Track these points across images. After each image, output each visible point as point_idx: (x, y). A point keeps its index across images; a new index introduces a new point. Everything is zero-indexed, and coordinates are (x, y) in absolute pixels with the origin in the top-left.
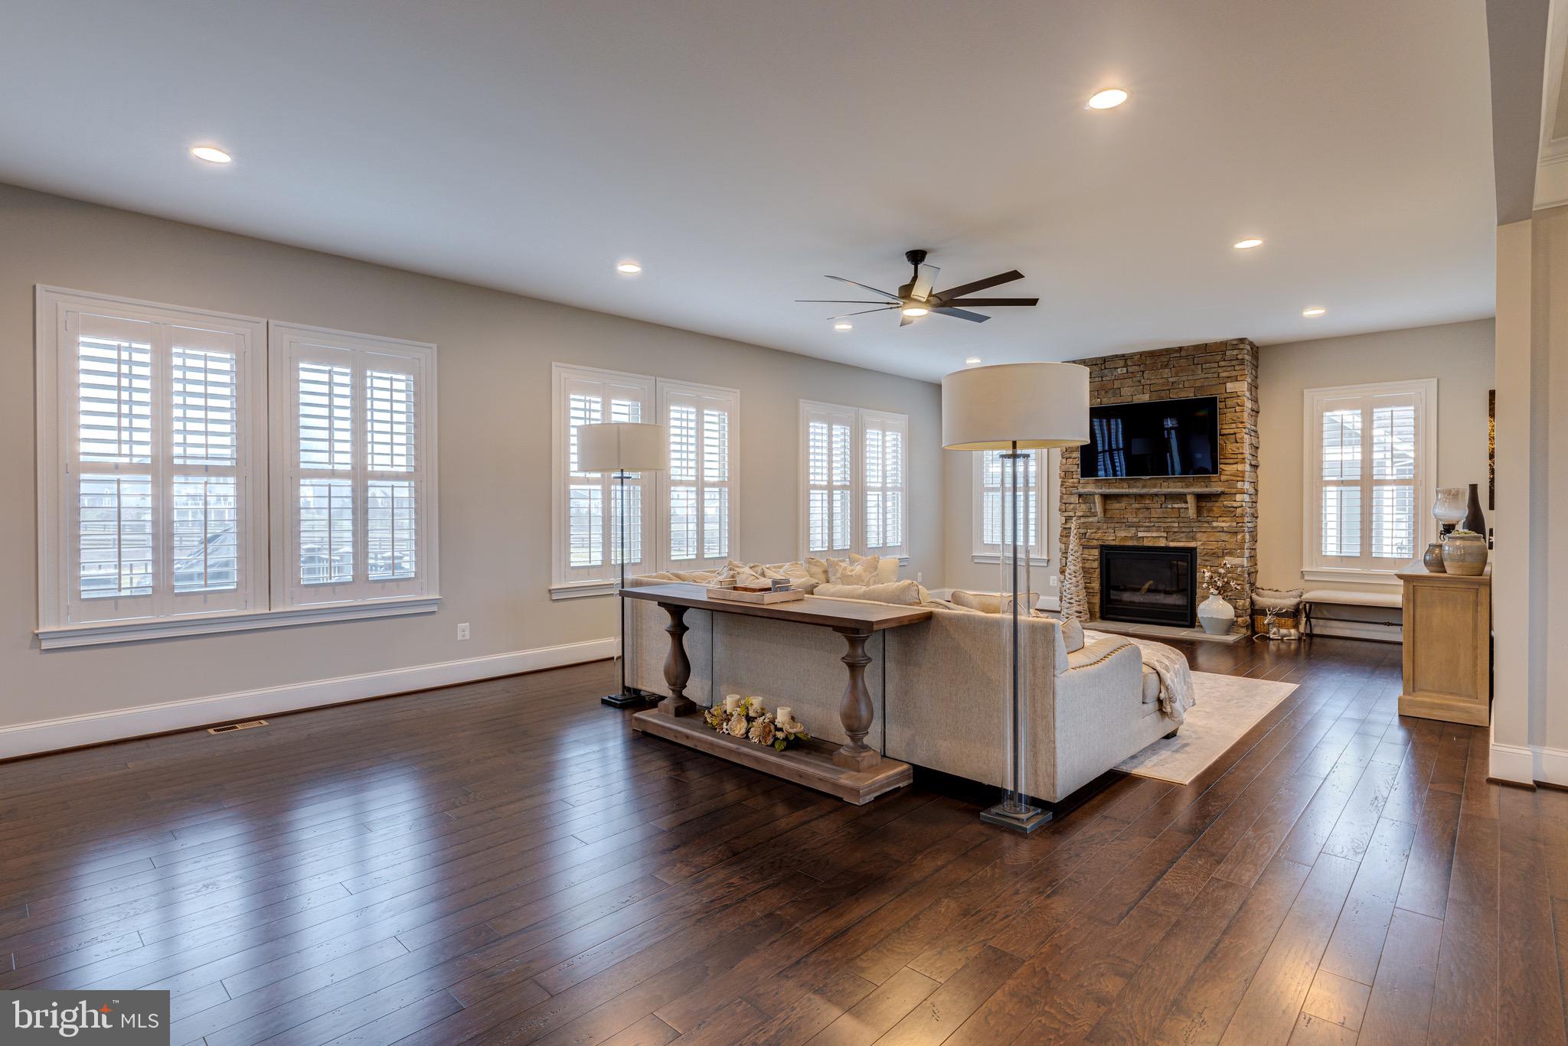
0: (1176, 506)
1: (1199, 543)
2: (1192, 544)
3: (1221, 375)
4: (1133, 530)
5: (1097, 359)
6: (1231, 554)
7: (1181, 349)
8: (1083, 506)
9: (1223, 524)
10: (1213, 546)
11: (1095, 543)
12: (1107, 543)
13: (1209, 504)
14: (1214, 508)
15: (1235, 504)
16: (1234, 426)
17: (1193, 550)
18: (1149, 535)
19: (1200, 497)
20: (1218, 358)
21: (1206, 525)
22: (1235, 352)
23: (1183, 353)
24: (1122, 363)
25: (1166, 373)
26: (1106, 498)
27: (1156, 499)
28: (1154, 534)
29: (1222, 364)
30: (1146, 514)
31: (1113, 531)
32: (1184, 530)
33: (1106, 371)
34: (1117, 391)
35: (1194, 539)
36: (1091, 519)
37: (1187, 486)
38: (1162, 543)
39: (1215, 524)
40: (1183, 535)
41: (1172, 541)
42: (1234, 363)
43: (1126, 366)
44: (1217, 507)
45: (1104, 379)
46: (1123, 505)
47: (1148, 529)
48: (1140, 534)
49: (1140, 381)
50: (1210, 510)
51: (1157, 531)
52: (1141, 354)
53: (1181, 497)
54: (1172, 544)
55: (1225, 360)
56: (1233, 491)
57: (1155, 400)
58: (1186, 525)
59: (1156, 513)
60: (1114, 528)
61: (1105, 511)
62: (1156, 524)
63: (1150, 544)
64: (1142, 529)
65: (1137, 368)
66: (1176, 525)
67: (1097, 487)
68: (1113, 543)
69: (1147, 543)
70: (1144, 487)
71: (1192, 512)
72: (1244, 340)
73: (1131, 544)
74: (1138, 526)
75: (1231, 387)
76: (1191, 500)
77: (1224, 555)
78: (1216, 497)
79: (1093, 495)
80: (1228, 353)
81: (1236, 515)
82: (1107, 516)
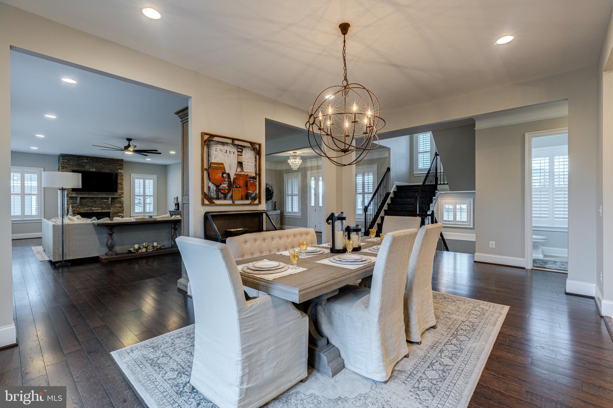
0: (104, 201)
1: (111, 210)
2: (109, 211)
3: (117, 167)
4: (90, 208)
5: (76, 155)
6: (120, 213)
7: (105, 158)
8: (71, 201)
9: (118, 205)
10: (115, 211)
11: (76, 212)
12: (81, 212)
13: (114, 200)
15: (121, 200)
16: (121, 181)
17: (109, 212)
18: (96, 209)
19: (112, 198)
20: (117, 163)
21: (113, 206)
22: (121, 162)
23: (106, 160)
24: (86, 158)
25: (101, 164)
26: (81, 198)
27: (98, 199)
28: (98, 209)
29: (118, 165)
31: (82, 208)
32: (107, 207)
33: (80, 160)
34: (84, 167)
36: (74, 205)
37: (108, 195)
38: (100, 211)
39: (116, 205)
40: (106, 208)
41: (103, 210)
42: (121, 165)
43: (87, 159)
45: (79, 162)
46: (86, 200)
47: (95, 207)
48: (93, 209)
49: (92, 165)
50: (115, 202)
52: (93, 157)
53: (108, 198)
54: (103, 211)
55: (118, 164)
56: (121, 197)
57: (97, 171)
58: (108, 206)
59: (98, 202)
60: (83, 207)
61: (80, 202)
62: (98, 206)
63: (96, 211)
64: (93, 207)
65: (91, 161)
66: (104, 206)
67: (77, 195)
68: (83, 212)
69: (95, 211)
70: (94, 195)
71: (110, 202)
72: (123, 160)
73: (89, 212)
74: (92, 206)
75: (120, 171)
76: (110, 199)
77: (118, 213)
78: (116, 198)
79: (76, 198)
80: (119, 162)
81: (121, 203)
82: (81, 204)
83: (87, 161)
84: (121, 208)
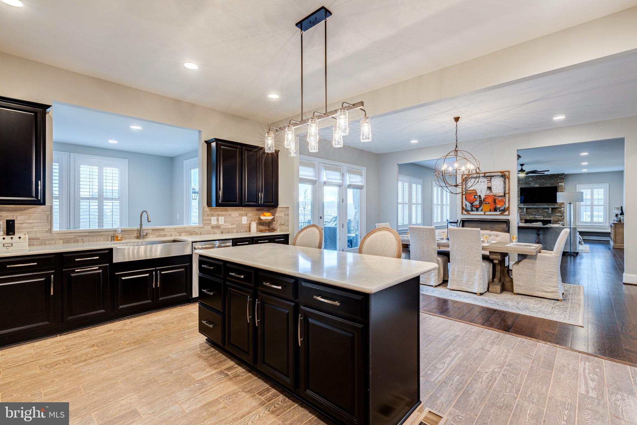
0: (546, 210)
1: (552, 219)
2: (550, 219)
3: (558, 181)
4: (534, 216)
6: (560, 221)
8: (520, 210)
9: (558, 214)
10: (556, 219)
11: (523, 219)
12: (527, 219)
13: (555, 210)
14: (556, 211)
15: (561, 210)
19: (552, 208)
20: (557, 177)
21: (553, 215)
22: (561, 176)
23: (548, 176)
24: (531, 177)
25: (543, 180)
26: (527, 208)
27: (540, 209)
29: (558, 179)
30: (538, 212)
32: (548, 216)
33: (527, 179)
34: (529, 184)
35: (550, 218)
36: (522, 213)
37: (549, 206)
38: (542, 219)
39: (556, 214)
41: (545, 218)
42: (561, 179)
43: (532, 178)
44: (557, 211)
45: (526, 181)
46: (531, 210)
47: (538, 216)
48: (536, 217)
49: (536, 182)
50: (555, 211)
51: (541, 216)
53: (548, 209)
54: (545, 219)
56: (561, 207)
59: (540, 212)
60: (529, 215)
61: (526, 211)
62: (540, 214)
65: (535, 179)
66: (546, 215)
67: (524, 206)
68: (529, 219)
69: (538, 219)
70: (537, 206)
71: (550, 212)
72: (563, 174)
73: (533, 219)
74: (535, 215)
75: (560, 184)
76: (550, 209)
77: (558, 221)
78: (556, 208)
79: (524, 208)
80: (560, 176)
81: (562, 213)
82: (527, 213)
83: (532, 179)
84: (562, 216)
